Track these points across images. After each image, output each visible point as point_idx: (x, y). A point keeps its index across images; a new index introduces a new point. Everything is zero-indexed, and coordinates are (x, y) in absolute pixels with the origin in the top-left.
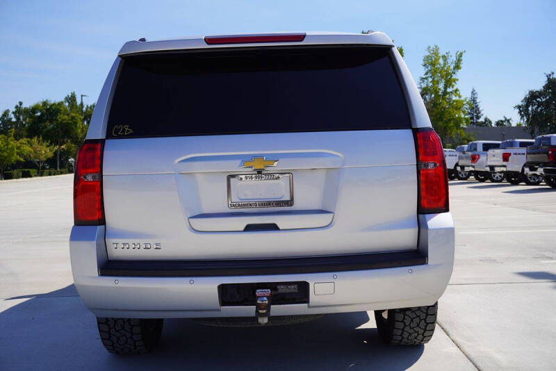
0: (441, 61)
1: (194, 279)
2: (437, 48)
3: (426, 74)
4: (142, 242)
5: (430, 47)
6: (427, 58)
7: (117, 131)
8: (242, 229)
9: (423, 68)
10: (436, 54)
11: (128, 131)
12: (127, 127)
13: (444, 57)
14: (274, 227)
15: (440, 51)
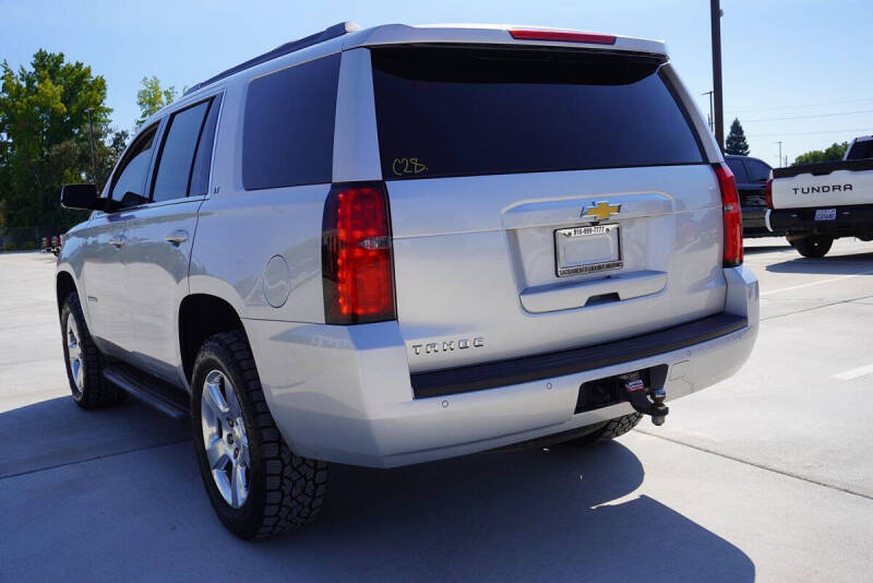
0: (164, 98)
1: (552, 381)
2: (156, 81)
3: (144, 116)
4: (455, 338)
5: (145, 79)
6: (143, 94)
7: (400, 168)
8: (583, 304)
9: (139, 107)
10: (155, 88)
11: (419, 168)
12: (415, 161)
13: (166, 93)
14: (614, 297)
15: (160, 85)
